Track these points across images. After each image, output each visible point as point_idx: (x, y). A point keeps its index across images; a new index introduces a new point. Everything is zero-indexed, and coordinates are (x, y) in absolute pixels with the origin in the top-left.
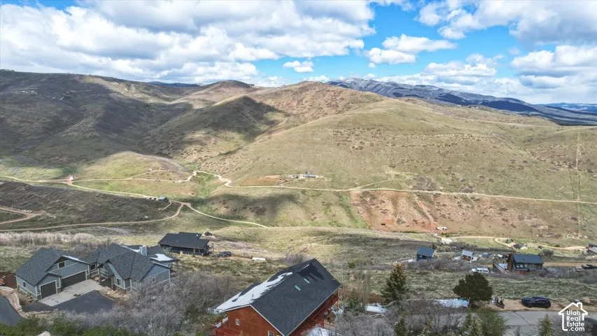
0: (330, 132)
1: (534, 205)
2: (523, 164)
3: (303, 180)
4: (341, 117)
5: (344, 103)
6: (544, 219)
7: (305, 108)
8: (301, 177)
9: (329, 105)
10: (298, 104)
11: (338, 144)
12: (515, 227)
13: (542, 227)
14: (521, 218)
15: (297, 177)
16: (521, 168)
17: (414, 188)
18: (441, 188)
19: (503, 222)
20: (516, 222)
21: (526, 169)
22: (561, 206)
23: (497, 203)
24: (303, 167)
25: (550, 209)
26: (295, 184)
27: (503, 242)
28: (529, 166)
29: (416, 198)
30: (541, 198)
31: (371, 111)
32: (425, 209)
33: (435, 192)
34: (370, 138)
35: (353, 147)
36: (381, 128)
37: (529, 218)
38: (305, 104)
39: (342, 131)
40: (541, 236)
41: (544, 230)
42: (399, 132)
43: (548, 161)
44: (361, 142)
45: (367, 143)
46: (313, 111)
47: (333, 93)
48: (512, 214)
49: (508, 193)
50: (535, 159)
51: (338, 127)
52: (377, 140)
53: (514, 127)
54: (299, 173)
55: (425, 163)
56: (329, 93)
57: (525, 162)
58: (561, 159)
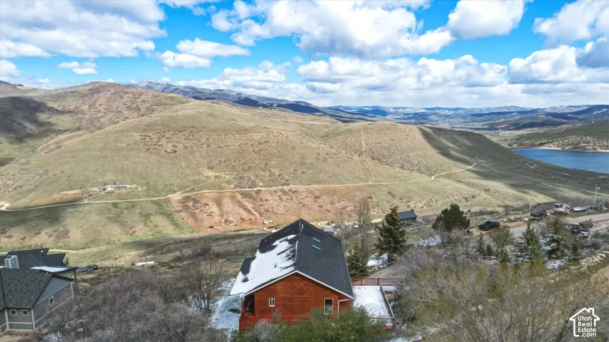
0: (137, 136)
1: (341, 190)
2: (327, 156)
3: (112, 192)
4: (147, 120)
5: (147, 105)
6: (350, 201)
7: (99, 111)
8: (109, 188)
9: (129, 108)
10: (90, 107)
11: (148, 149)
12: (329, 211)
13: (349, 208)
14: (332, 203)
15: (104, 190)
16: (325, 159)
17: (236, 187)
18: (261, 184)
19: (320, 209)
20: (329, 207)
21: (329, 160)
22: (359, 189)
23: (311, 192)
24: (109, 177)
25: (352, 192)
26: (102, 198)
27: (325, 225)
28: (331, 158)
29: (239, 196)
30: (344, 183)
31: (180, 113)
32: (250, 206)
33: (256, 189)
34: (183, 141)
35: (165, 151)
36: (193, 130)
37: (339, 202)
38: (99, 108)
39: (150, 134)
40: (350, 216)
41: (351, 210)
42: (212, 133)
43: (343, 152)
44: (173, 146)
45: (180, 146)
46: (110, 115)
47: (131, 95)
48: (325, 200)
49: (319, 182)
50: (334, 151)
51: (145, 130)
52: (191, 142)
53: (313, 124)
54: (105, 184)
55: (242, 162)
56: (128, 95)
57: (327, 154)
58: (352, 150)
